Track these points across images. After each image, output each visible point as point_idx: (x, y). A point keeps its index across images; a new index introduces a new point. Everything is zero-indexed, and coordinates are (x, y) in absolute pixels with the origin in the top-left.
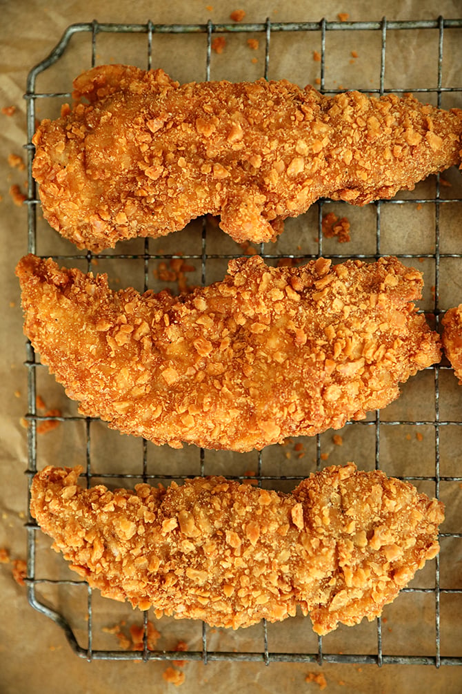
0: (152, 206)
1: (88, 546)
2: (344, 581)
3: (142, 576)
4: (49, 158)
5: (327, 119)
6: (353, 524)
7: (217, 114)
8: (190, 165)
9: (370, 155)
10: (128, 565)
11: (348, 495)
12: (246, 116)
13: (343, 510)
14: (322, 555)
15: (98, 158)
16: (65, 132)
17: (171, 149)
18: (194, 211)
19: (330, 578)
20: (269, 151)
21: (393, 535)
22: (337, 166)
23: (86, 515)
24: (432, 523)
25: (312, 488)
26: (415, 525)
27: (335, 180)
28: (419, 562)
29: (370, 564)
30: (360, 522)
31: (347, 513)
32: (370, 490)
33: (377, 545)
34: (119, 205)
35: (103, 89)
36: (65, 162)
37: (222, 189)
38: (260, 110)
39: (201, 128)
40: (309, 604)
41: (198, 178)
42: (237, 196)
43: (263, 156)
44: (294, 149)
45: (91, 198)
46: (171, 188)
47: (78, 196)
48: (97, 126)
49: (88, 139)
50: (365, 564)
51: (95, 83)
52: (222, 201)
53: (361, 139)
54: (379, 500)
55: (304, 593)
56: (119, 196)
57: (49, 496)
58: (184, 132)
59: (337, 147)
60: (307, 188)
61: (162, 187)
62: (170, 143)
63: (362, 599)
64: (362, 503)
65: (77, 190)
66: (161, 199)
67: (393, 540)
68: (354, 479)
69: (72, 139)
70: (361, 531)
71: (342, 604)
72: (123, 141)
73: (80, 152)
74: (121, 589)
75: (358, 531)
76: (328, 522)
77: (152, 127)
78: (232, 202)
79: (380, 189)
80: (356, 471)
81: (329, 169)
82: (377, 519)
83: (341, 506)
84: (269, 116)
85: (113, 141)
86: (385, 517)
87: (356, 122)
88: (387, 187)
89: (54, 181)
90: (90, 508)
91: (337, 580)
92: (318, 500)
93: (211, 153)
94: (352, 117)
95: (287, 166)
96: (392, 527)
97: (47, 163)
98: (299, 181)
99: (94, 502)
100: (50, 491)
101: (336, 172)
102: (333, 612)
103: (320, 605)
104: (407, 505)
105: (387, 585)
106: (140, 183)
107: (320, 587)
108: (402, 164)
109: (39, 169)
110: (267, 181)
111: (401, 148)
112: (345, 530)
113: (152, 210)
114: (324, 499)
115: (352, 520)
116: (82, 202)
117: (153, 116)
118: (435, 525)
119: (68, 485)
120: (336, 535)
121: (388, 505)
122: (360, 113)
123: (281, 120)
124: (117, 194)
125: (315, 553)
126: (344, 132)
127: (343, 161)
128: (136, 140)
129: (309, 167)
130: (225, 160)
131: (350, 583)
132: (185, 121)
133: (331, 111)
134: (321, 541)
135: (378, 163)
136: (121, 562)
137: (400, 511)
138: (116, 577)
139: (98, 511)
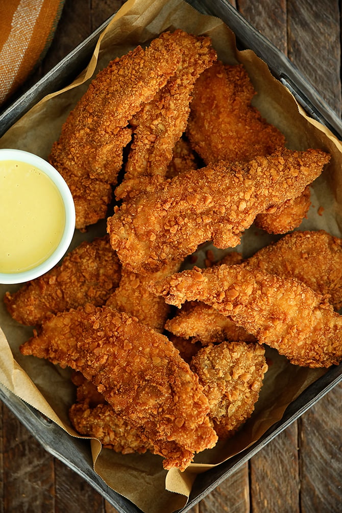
0: (177, 245)
1: (106, 434)
2: (228, 400)
3: (136, 438)
4: (118, 237)
5: (250, 177)
6: (221, 371)
7: (195, 191)
8: (191, 220)
9: (276, 188)
10: (127, 436)
11: (213, 359)
12: (210, 188)
13: (213, 367)
14: (212, 392)
15: (142, 230)
16: (121, 221)
17: (178, 215)
18: (199, 242)
19: (221, 401)
20: (227, 203)
21: (242, 369)
22: (262, 199)
23: (99, 420)
24: (260, 355)
25: (195, 363)
26: (250, 360)
27: (263, 206)
28: (261, 376)
29: (237, 387)
30: (224, 370)
31: (216, 368)
32: (223, 352)
33: (236, 377)
34: (160, 250)
35: (132, 193)
36: (127, 236)
37: (210, 228)
38: (216, 183)
39: (191, 202)
40: (218, 418)
41: (196, 226)
42: (219, 229)
43: (225, 206)
44: (239, 198)
45: (145, 250)
46: (185, 234)
47: (139, 252)
48: (137, 214)
49: (134, 221)
50: (235, 388)
51: (127, 191)
52: (212, 234)
53: (269, 182)
54: (229, 355)
55: (212, 413)
56: (158, 245)
57: (79, 419)
58: (183, 205)
59: (259, 189)
60: (251, 215)
61: (179, 235)
62: (177, 212)
63: (242, 405)
64: (222, 360)
65: (137, 249)
66: (181, 241)
67: (243, 371)
68: (213, 350)
69: (126, 224)
70: (226, 373)
71: (233, 411)
72: (153, 218)
73: (132, 229)
74: (130, 447)
75: (225, 374)
76: (208, 376)
77: (166, 208)
78: (217, 232)
79: (286, 202)
80: (213, 347)
81: (258, 201)
82: (231, 365)
83: (212, 366)
84: (221, 185)
85: (148, 219)
86: (235, 362)
87: (265, 174)
88: (289, 200)
89: (125, 248)
90: (99, 416)
91: (226, 401)
92: (200, 368)
93: (198, 212)
94: (262, 172)
95: (238, 207)
96: (240, 365)
97: (119, 240)
98: (246, 212)
99: (100, 413)
100: (79, 417)
101: (262, 202)
102: (231, 417)
103: (223, 415)
104: (243, 352)
105: (250, 393)
106: (168, 236)
107: (219, 407)
108: (293, 187)
109: (115, 244)
110: (231, 218)
111: (290, 180)
112: (218, 376)
113: (177, 247)
114: (203, 366)
115: (219, 370)
116: (141, 254)
117: (165, 202)
118: (262, 356)
119: (85, 410)
120: (215, 380)
121: (233, 356)
122: (265, 169)
123: (228, 185)
124: (157, 245)
125: (208, 393)
126: (260, 181)
127: (264, 195)
128: (159, 216)
129: (248, 204)
130: (207, 213)
131: (231, 399)
132: (181, 200)
133: (251, 172)
134: (208, 386)
135: (281, 191)
136: (124, 435)
137: (241, 356)
138: (125, 443)
139: (104, 417)
